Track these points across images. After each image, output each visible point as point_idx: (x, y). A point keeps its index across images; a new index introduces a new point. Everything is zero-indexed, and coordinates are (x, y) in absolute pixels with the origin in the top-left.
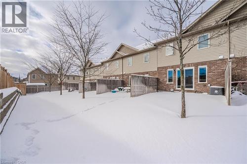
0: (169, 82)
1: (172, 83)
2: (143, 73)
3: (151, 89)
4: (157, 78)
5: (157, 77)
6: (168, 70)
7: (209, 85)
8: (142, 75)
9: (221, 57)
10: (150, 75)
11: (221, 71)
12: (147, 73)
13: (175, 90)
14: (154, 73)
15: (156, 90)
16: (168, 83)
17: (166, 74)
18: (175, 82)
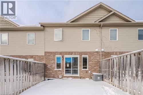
0: (57, 68)
1: (61, 69)
2: (26, 57)
3: (37, 77)
4: (45, 64)
5: (44, 62)
6: (57, 56)
7: (90, 72)
8: (24, 60)
9: (97, 50)
10: (35, 59)
11: (97, 61)
12: (32, 57)
13: (63, 77)
14: (40, 58)
15: (43, 78)
17: (54, 60)
18: (63, 68)
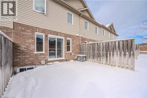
1: (43, 52)
6: (36, 33)
7: (73, 54)
11: (77, 44)
13: (47, 62)
16: (36, 52)
17: (33, 38)
18: (46, 51)
